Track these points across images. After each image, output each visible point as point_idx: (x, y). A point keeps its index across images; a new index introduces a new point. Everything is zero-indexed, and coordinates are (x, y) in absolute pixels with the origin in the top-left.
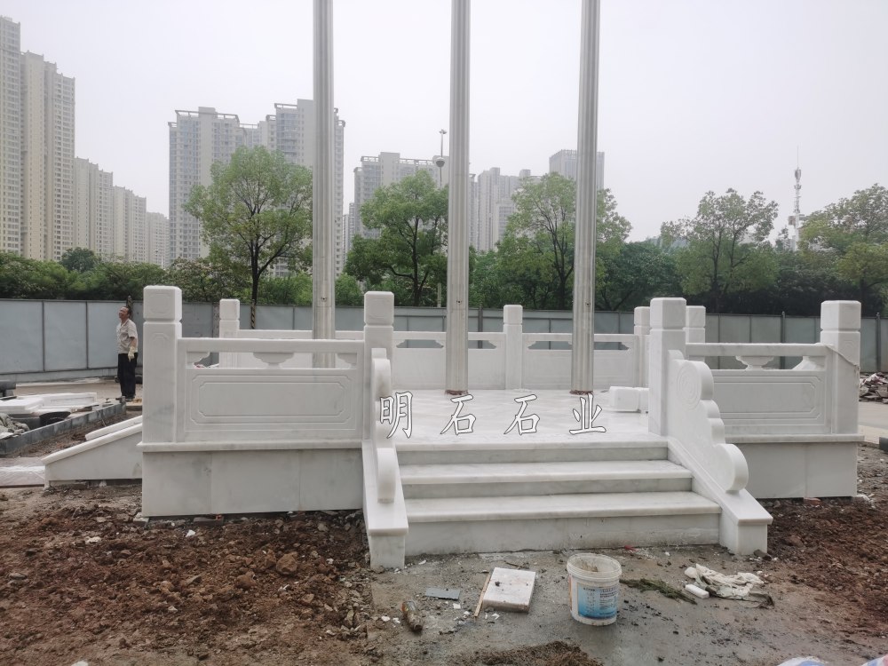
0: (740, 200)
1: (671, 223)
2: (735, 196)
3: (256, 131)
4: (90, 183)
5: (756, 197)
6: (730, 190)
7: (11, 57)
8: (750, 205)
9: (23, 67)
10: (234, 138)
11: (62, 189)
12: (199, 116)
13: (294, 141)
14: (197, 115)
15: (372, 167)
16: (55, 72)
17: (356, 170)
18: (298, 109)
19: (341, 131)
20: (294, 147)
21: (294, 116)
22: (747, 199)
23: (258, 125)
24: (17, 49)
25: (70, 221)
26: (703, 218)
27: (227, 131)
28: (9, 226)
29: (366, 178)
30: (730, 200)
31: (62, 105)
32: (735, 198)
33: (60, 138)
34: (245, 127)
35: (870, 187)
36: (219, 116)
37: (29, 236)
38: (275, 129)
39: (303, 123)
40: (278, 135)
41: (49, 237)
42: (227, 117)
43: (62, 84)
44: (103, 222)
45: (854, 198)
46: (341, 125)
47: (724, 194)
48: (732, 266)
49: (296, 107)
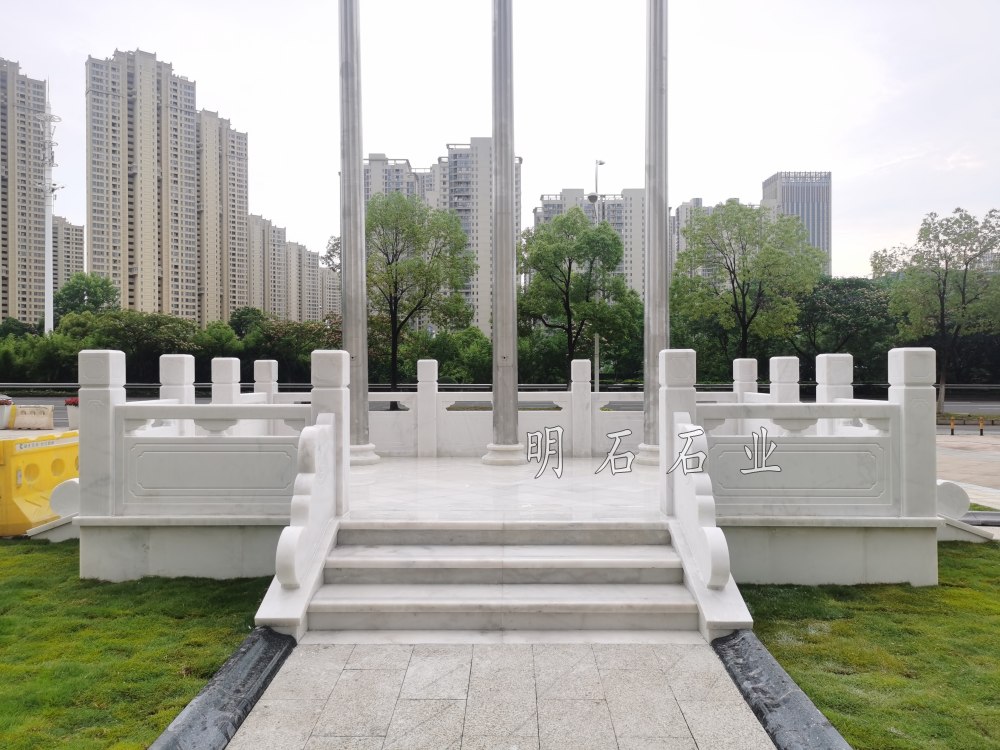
0: (971, 222)
2: (964, 217)
3: (429, 176)
4: (264, 240)
5: (991, 216)
6: (958, 210)
7: (187, 117)
8: (984, 227)
9: (199, 125)
10: (405, 185)
11: (237, 247)
12: (369, 164)
13: (467, 183)
14: (366, 162)
15: (553, 206)
16: (228, 129)
17: (535, 211)
18: (472, 148)
19: (518, 168)
20: (467, 190)
21: (467, 156)
23: (431, 169)
24: (193, 108)
25: (245, 280)
26: (924, 244)
27: (397, 177)
28: (187, 287)
29: (546, 219)
30: (958, 222)
31: (236, 161)
32: (964, 219)
33: (234, 195)
34: (417, 171)
36: (389, 162)
37: (205, 297)
38: (447, 171)
39: (477, 162)
40: (450, 178)
41: (225, 297)
42: (398, 162)
43: (236, 140)
44: (276, 280)
46: (517, 162)
47: (950, 215)
48: (964, 303)
49: (469, 147)
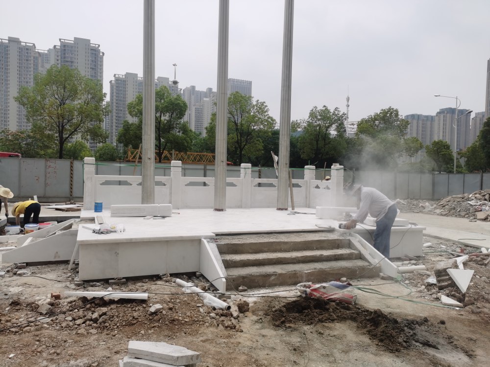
0: (329, 112)
1: (297, 121)
2: (326, 109)
3: (46, 54)
5: (336, 110)
6: (325, 106)
8: (333, 114)
10: (32, 58)
12: (9, 43)
13: (72, 62)
14: (7, 41)
15: (121, 81)
17: (111, 82)
18: (75, 43)
19: (102, 58)
20: (72, 66)
21: (72, 47)
22: (332, 111)
23: (48, 51)
26: (311, 120)
27: (27, 53)
29: (117, 87)
30: (324, 111)
32: (326, 110)
34: (39, 51)
35: (387, 108)
36: (22, 43)
38: (59, 54)
39: (77, 51)
40: (61, 58)
42: (27, 44)
45: (381, 113)
46: (101, 54)
47: (322, 108)
48: (325, 145)
49: (73, 42)
